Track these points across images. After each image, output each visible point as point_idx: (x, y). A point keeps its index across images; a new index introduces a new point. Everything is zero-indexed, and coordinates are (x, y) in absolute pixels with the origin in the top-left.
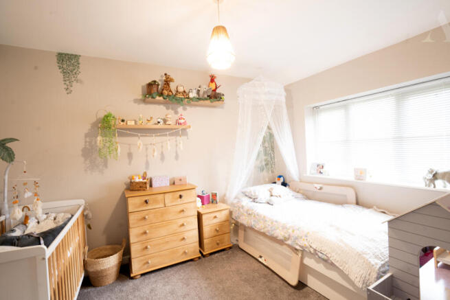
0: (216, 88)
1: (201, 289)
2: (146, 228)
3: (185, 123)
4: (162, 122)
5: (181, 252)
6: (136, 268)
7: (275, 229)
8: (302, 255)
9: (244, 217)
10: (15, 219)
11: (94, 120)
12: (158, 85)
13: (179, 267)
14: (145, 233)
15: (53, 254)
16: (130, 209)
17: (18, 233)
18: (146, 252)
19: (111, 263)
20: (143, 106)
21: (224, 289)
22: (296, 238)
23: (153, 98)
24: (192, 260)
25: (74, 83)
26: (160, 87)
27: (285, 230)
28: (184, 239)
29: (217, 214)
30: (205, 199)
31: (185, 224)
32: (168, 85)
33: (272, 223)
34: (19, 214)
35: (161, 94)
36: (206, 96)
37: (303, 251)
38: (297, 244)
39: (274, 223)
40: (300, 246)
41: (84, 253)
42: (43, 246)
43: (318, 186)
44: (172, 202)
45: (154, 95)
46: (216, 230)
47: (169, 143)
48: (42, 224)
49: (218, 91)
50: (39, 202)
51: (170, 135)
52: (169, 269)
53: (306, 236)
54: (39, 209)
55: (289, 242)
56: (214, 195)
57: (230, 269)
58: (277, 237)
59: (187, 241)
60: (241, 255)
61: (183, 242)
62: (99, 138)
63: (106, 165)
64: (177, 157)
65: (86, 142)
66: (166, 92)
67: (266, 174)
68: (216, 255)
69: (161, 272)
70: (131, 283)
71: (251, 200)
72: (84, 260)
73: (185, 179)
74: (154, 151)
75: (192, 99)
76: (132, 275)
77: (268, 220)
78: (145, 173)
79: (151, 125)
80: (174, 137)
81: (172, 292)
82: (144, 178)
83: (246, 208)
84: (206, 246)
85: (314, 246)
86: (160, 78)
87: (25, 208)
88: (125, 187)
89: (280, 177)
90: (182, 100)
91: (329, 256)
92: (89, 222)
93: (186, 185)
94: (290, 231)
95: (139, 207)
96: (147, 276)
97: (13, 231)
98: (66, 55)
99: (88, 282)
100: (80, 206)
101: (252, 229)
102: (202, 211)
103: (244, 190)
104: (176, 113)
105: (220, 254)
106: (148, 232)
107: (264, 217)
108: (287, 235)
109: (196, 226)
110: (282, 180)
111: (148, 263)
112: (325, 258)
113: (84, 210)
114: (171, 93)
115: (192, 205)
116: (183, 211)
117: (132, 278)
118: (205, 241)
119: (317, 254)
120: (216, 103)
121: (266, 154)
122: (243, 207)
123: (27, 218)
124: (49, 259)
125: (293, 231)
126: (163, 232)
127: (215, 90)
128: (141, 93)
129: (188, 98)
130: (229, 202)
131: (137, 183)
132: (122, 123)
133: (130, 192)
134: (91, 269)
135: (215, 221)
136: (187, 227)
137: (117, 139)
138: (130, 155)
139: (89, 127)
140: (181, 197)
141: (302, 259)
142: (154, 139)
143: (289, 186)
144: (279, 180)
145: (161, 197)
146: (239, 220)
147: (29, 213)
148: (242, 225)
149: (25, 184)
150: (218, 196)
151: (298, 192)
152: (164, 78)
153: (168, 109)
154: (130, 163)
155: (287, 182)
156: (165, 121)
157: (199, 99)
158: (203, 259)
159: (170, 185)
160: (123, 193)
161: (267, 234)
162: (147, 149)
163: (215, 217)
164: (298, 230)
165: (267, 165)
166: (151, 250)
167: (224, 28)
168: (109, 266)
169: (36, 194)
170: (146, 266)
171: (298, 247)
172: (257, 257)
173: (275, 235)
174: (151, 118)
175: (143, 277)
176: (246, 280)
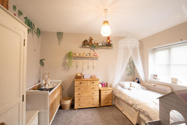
0: (110, 42)
1: (97, 118)
2: (80, 92)
3: (97, 55)
4: (88, 55)
5: (92, 103)
6: (76, 106)
7: (129, 100)
8: (139, 112)
9: (118, 94)
10: (43, 84)
11: (66, 54)
12: (87, 41)
13: (91, 109)
14: (80, 94)
15: (51, 94)
16: (75, 85)
17: (43, 88)
18: (79, 101)
19: (68, 102)
20: (82, 49)
21: (106, 120)
22: (137, 105)
23: (85, 46)
24: (96, 107)
25: (61, 42)
26: (88, 42)
27: (133, 101)
28: (93, 99)
29: (107, 91)
30: (103, 85)
31: (94, 93)
32: (91, 41)
33: (128, 97)
34: (44, 82)
35: (88, 45)
36: (105, 45)
37: (139, 111)
38: (137, 107)
39: (129, 97)
40: (138, 108)
41: (60, 98)
42: (48, 92)
43: (153, 85)
44: (90, 84)
45: (86, 45)
46: (106, 97)
47: (90, 62)
48: (50, 86)
49: (110, 43)
50: (49, 79)
51: (91, 59)
52: (87, 109)
53: (141, 105)
54: (49, 81)
55: (134, 106)
56: (107, 84)
57: (110, 114)
58: (129, 103)
59: (95, 100)
60: (115, 109)
61: (93, 100)
62: (67, 60)
63: (69, 69)
64: (93, 68)
65: (63, 61)
66: (90, 44)
67: (130, 77)
68: (106, 107)
69: (84, 109)
70: (74, 111)
71: (122, 87)
72: (60, 100)
73: (96, 76)
74: (85, 65)
75: (99, 46)
76: (74, 108)
77: (126, 96)
78: (82, 73)
79: (84, 56)
80: (93, 60)
81: (87, 117)
82: (81, 75)
83: (119, 90)
84: (102, 103)
85: (143, 109)
86: (89, 39)
87: (46, 81)
88: (75, 77)
89: (137, 79)
90: (96, 46)
91: (149, 114)
92: (63, 88)
93: (96, 78)
94: (135, 102)
95: (78, 84)
96: (79, 110)
97: (42, 87)
98: (59, 32)
99: (61, 108)
100: (60, 82)
101: (120, 99)
102: (101, 89)
103: (119, 83)
104: (94, 51)
105: (107, 107)
106: (81, 94)
107: (125, 94)
108: (133, 103)
109: (98, 94)
110: (137, 80)
111: (80, 105)
112: (148, 115)
113: (62, 83)
114: (92, 44)
115: (97, 86)
116: (94, 88)
117: (75, 109)
118: (102, 101)
119: (145, 113)
120: (109, 48)
121: (131, 69)
122: (118, 90)
123: (46, 84)
124: (49, 96)
125: (136, 102)
126: (86, 95)
127: (109, 42)
128: (82, 44)
129: (98, 46)
130: (113, 87)
131: (79, 76)
132: (75, 55)
133: (76, 79)
134: (62, 104)
135: (106, 94)
136: (95, 95)
137: (73, 60)
138: (77, 66)
139: (65, 56)
140: (93, 83)
141: (139, 114)
142: (85, 61)
143: (140, 83)
144: (136, 80)
145: (86, 82)
146: (116, 95)
147: (46, 82)
148: (117, 97)
149: (46, 73)
150: (108, 84)
151: (144, 86)
152: (90, 39)
153: (91, 50)
154: (77, 69)
155: (140, 81)
156: (89, 54)
157: (102, 46)
158: (100, 108)
159: (90, 78)
160: (74, 79)
161: (126, 102)
162: (83, 64)
163: (106, 92)
164: (138, 101)
165: (131, 73)
166: (81, 101)
167: (107, 22)
168: (67, 104)
169: (49, 77)
170: (79, 106)
171: (137, 109)
172: (122, 111)
173: (129, 102)
174: (85, 53)
175: (78, 110)
176: (115, 119)
